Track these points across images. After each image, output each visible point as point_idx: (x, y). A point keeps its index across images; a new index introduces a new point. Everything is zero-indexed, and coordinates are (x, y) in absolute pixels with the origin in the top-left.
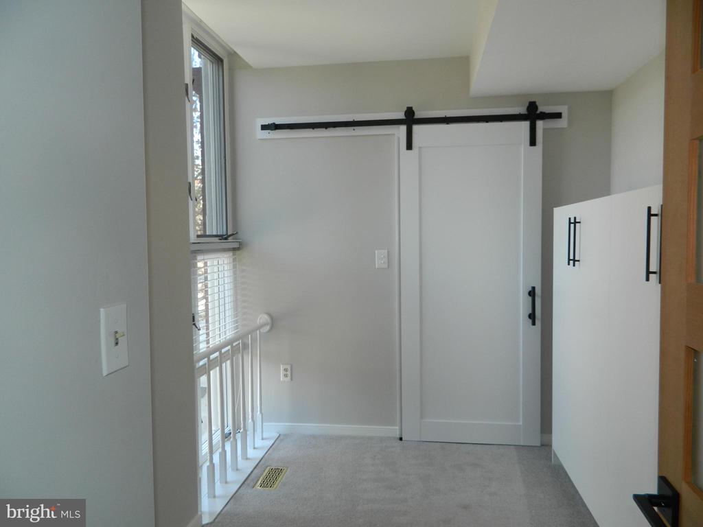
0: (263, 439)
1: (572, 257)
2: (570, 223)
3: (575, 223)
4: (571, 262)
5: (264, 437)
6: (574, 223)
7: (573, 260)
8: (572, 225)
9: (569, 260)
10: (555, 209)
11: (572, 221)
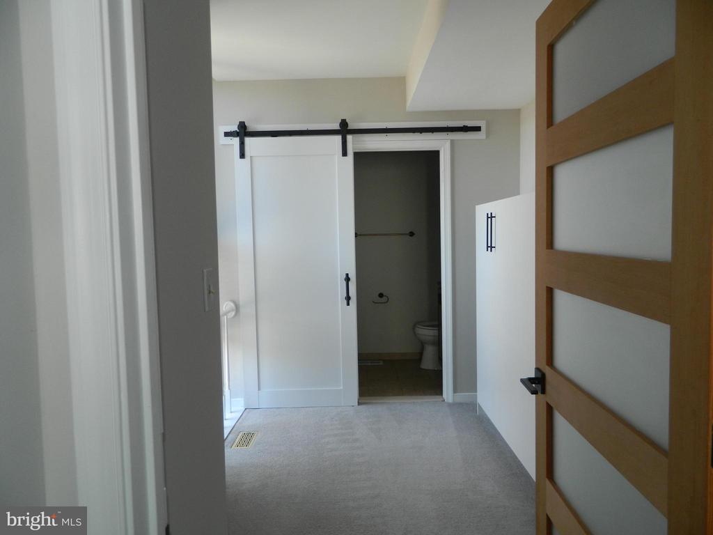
0: (231, 412)
1: (489, 245)
2: (488, 218)
3: (492, 217)
4: (489, 249)
5: (232, 410)
6: (490, 217)
7: (490, 247)
8: (489, 219)
9: (488, 247)
10: (477, 207)
11: (489, 216)
